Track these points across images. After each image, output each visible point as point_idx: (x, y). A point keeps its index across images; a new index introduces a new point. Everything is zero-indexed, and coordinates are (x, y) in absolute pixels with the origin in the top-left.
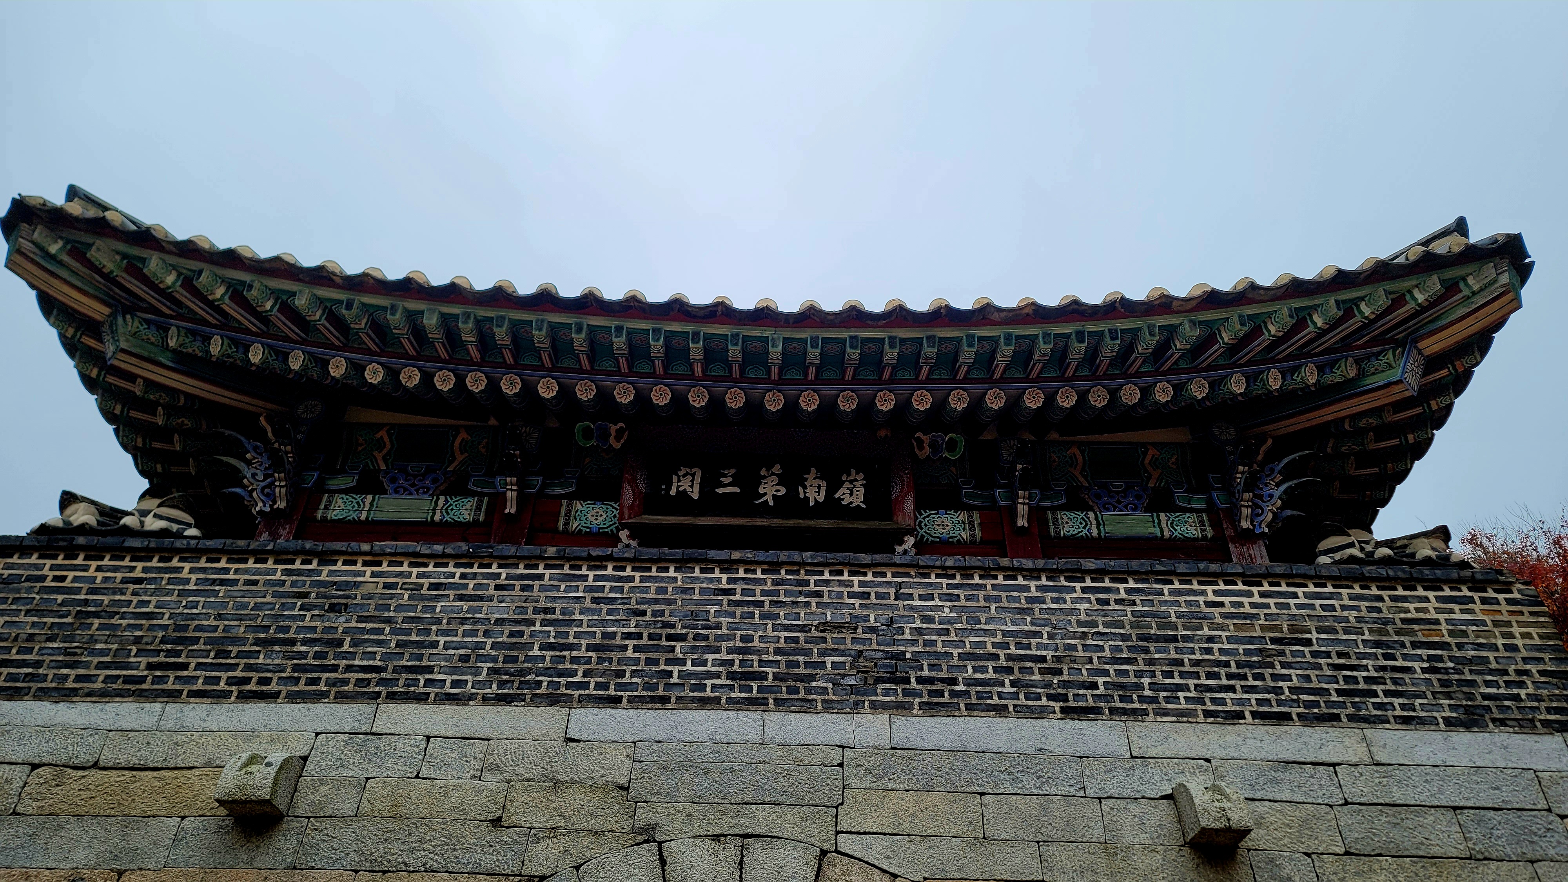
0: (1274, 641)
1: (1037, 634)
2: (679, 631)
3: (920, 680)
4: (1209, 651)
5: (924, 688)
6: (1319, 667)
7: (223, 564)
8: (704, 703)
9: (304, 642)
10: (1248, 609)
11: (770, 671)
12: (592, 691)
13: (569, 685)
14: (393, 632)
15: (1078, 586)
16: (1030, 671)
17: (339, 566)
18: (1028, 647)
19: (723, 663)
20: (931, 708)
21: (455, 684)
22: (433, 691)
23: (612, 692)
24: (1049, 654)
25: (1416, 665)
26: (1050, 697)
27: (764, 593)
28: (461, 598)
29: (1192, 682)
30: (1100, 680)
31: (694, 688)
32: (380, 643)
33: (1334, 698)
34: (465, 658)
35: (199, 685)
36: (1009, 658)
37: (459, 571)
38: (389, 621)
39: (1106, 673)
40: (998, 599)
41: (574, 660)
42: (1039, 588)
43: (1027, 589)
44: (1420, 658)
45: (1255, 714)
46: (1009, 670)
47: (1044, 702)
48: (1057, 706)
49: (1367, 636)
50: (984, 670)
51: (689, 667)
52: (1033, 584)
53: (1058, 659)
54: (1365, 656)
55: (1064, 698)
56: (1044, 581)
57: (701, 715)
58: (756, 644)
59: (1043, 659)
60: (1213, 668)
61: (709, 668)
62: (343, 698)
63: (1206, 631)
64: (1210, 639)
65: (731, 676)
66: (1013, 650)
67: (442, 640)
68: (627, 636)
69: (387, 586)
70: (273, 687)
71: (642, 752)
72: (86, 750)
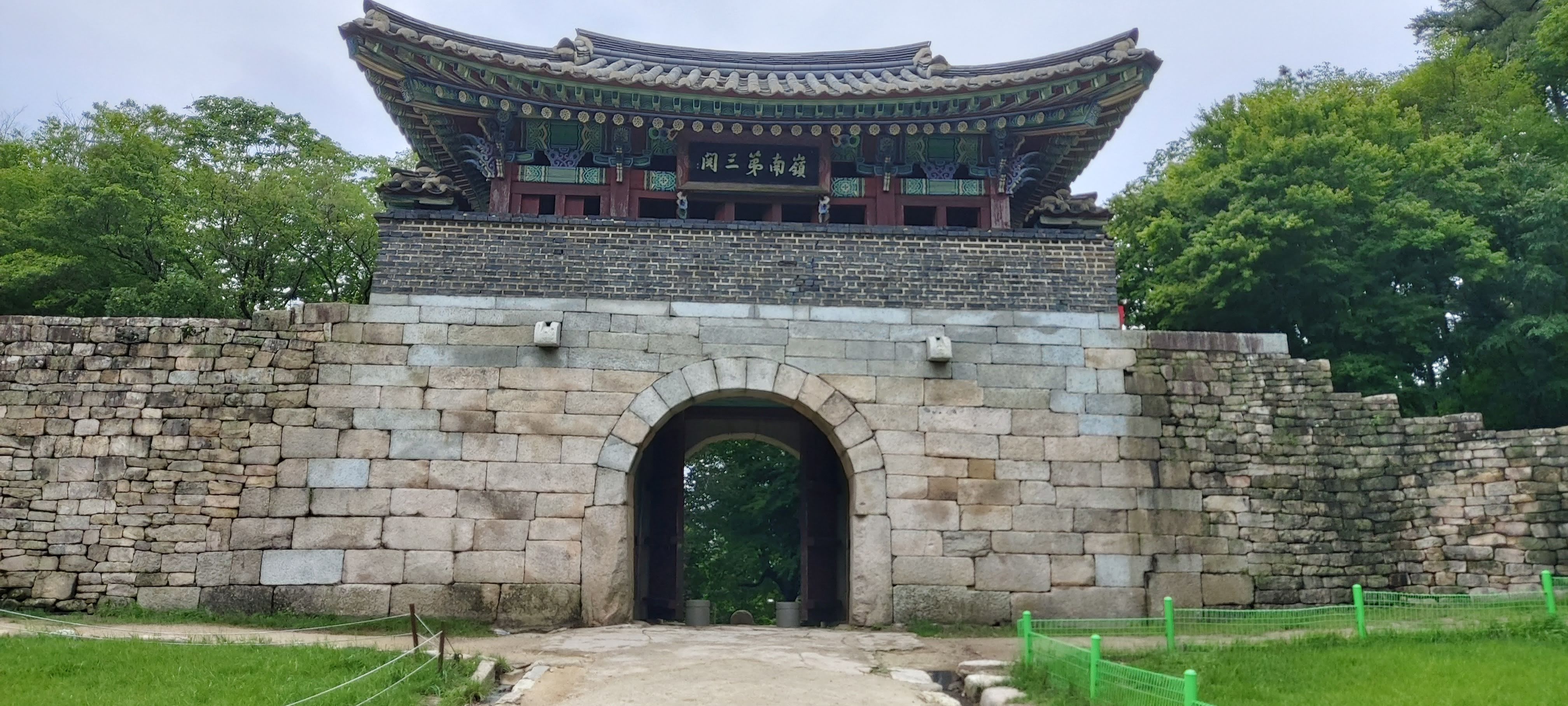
0: (986, 270)
1: (880, 267)
2: (715, 265)
3: (824, 289)
4: (956, 275)
5: (826, 293)
6: (1003, 283)
7: (500, 228)
8: (728, 300)
9: (548, 269)
10: (978, 254)
11: (757, 285)
12: (678, 293)
13: (668, 291)
14: (587, 264)
15: (901, 242)
16: (874, 285)
17: (554, 230)
18: (874, 273)
19: (736, 281)
20: (828, 304)
21: (618, 290)
22: (609, 293)
23: (687, 294)
24: (883, 277)
25: (1045, 281)
26: (881, 297)
27: (754, 246)
28: (613, 247)
29: (945, 290)
30: (904, 289)
31: (724, 293)
32: (580, 270)
33: (1006, 297)
34: (621, 277)
35: (508, 289)
36: (865, 279)
37: (611, 233)
38: (583, 259)
39: (907, 286)
40: (863, 249)
41: (669, 279)
42: (883, 243)
43: (877, 243)
44: (1049, 278)
45: (969, 305)
46: (864, 285)
47: (878, 299)
48: (883, 301)
49: (1029, 267)
50: (853, 284)
51: (721, 283)
52: (880, 241)
53: (886, 279)
54: (1024, 277)
55: (887, 298)
56: (886, 240)
57: (727, 306)
58: (751, 272)
59: (880, 279)
60: (954, 283)
61: (730, 283)
62: (570, 296)
63: (956, 266)
64: (958, 269)
65: (740, 287)
66: (867, 275)
67: (609, 268)
68: (691, 267)
69: (579, 241)
70: (540, 290)
71: (703, 322)
72: (469, 317)
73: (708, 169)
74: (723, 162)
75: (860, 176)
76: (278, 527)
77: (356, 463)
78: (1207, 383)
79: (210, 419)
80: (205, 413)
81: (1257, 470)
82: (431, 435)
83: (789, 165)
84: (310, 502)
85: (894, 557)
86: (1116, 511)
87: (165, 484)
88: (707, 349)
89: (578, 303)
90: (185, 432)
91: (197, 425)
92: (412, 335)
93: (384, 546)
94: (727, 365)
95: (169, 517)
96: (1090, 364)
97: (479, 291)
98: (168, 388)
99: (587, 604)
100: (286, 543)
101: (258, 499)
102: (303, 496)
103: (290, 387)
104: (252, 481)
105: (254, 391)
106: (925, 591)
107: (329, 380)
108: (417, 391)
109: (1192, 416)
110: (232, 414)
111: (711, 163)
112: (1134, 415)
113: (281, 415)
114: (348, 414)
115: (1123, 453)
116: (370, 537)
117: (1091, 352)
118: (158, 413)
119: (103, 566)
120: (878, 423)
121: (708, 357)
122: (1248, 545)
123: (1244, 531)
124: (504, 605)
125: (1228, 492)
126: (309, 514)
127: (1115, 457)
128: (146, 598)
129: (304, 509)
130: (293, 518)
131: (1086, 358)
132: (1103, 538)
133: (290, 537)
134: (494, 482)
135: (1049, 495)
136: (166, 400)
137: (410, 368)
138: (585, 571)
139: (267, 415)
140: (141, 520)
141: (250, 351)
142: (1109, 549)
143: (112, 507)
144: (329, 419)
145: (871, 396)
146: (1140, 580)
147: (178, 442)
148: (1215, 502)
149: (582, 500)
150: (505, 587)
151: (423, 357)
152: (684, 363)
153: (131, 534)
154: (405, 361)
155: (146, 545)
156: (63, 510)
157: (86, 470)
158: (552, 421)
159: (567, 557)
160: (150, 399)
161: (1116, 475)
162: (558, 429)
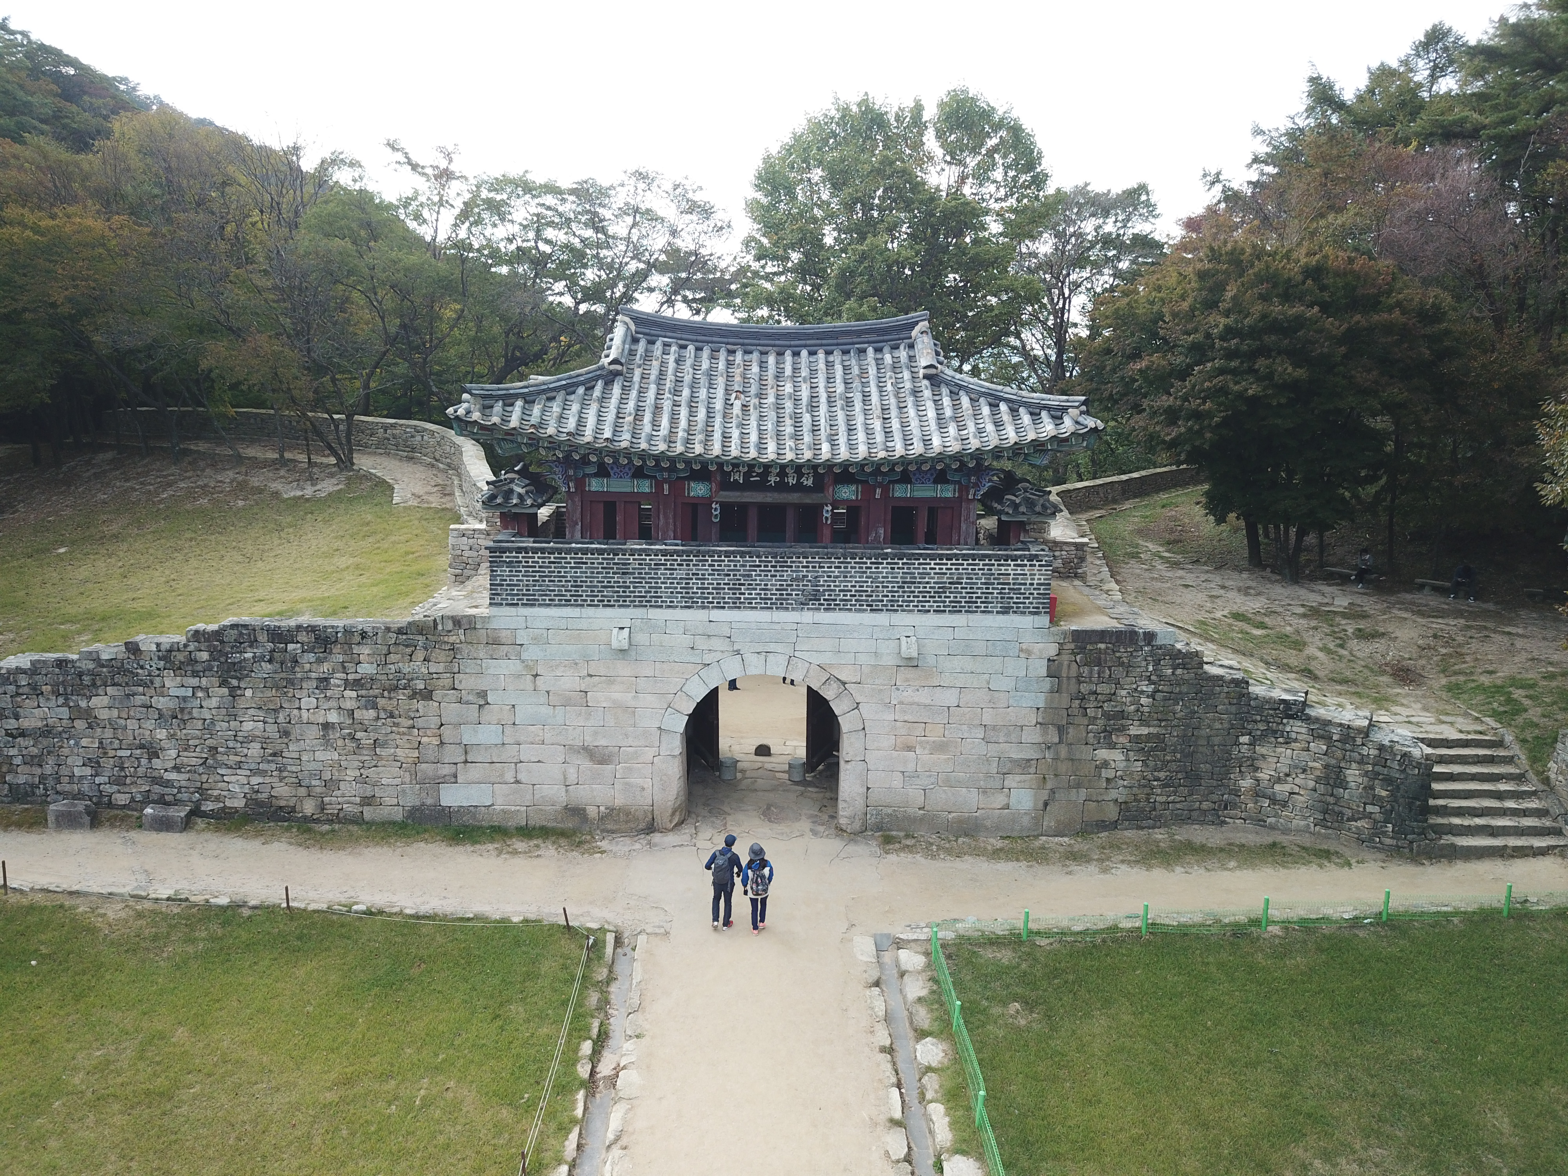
0: (950, 583)
3: (824, 599)
4: (926, 587)
5: (826, 602)
7: (580, 555)
8: (752, 608)
9: (618, 587)
10: (944, 571)
11: (774, 597)
12: (715, 604)
13: (708, 602)
14: (647, 583)
16: (862, 596)
17: (620, 556)
18: (863, 587)
19: (758, 594)
20: (827, 609)
21: (671, 602)
22: (664, 604)
23: (722, 605)
24: (869, 589)
25: (995, 591)
26: (867, 605)
27: (772, 566)
28: (666, 569)
29: (916, 599)
30: (885, 599)
31: (749, 603)
32: (641, 587)
33: (963, 604)
35: (589, 602)
36: (856, 591)
38: (643, 578)
39: (888, 596)
42: (871, 563)
43: (866, 563)
44: (998, 589)
45: (934, 610)
46: (855, 596)
47: (865, 607)
48: (869, 608)
49: (983, 581)
50: (846, 595)
51: (747, 596)
53: (872, 591)
54: (979, 588)
55: (871, 605)
56: (873, 560)
57: (752, 613)
58: (769, 587)
59: (867, 591)
60: (924, 594)
61: (754, 596)
62: (635, 607)
64: (928, 583)
65: (761, 599)
68: (724, 584)
70: (613, 604)
71: (733, 625)
72: (563, 624)
73: (736, 483)
74: (748, 476)
75: (858, 483)
76: (446, 770)
77: (493, 727)
78: (1110, 668)
79: (390, 698)
80: (386, 694)
81: (1134, 731)
82: (543, 708)
83: (800, 478)
84: (466, 753)
85: (868, 789)
86: (1029, 760)
87: (368, 742)
88: (737, 647)
89: (639, 612)
90: (375, 707)
91: (381, 702)
92: (522, 637)
93: (517, 782)
94: (754, 658)
95: (374, 763)
96: (1022, 655)
97: (567, 603)
98: (358, 676)
99: (658, 820)
100: (453, 780)
101: (430, 752)
102: (460, 750)
103: (441, 676)
104: (425, 740)
105: (417, 678)
106: (890, 811)
107: (468, 671)
108: (529, 677)
109: (1095, 693)
110: (404, 694)
111: (738, 476)
112: (1052, 692)
113: (438, 695)
114: (483, 694)
115: (1040, 720)
116: (509, 777)
117: (1024, 646)
118: (354, 694)
119: (337, 793)
120: (861, 698)
121: (738, 653)
122: (1121, 782)
123: (1119, 773)
124: (602, 818)
125: (1112, 746)
126: (466, 762)
127: (1034, 722)
128: (369, 813)
129: (463, 758)
130: (456, 764)
131: (1021, 650)
132: (1018, 778)
133: (456, 776)
134: (589, 741)
135: (983, 749)
136: (357, 684)
137: (523, 662)
138: (655, 798)
139: (427, 695)
140: (357, 764)
141: (409, 650)
142: (1022, 785)
143: (335, 756)
144: (471, 698)
145: (857, 679)
146: (1040, 805)
147: (372, 713)
148: (1103, 754)
149: (651, 752)
150: (602, 808)
151: (531, 653)
152: (719, 656)
153: (352, 773)
154: (519, 656)
155: (362, 780)
156: (304, 758)
157: (314, 732)
158: (627, 698)
159: (643, 789)
160: (347, 684)
161: (1033, 735)
162: (632, 703)
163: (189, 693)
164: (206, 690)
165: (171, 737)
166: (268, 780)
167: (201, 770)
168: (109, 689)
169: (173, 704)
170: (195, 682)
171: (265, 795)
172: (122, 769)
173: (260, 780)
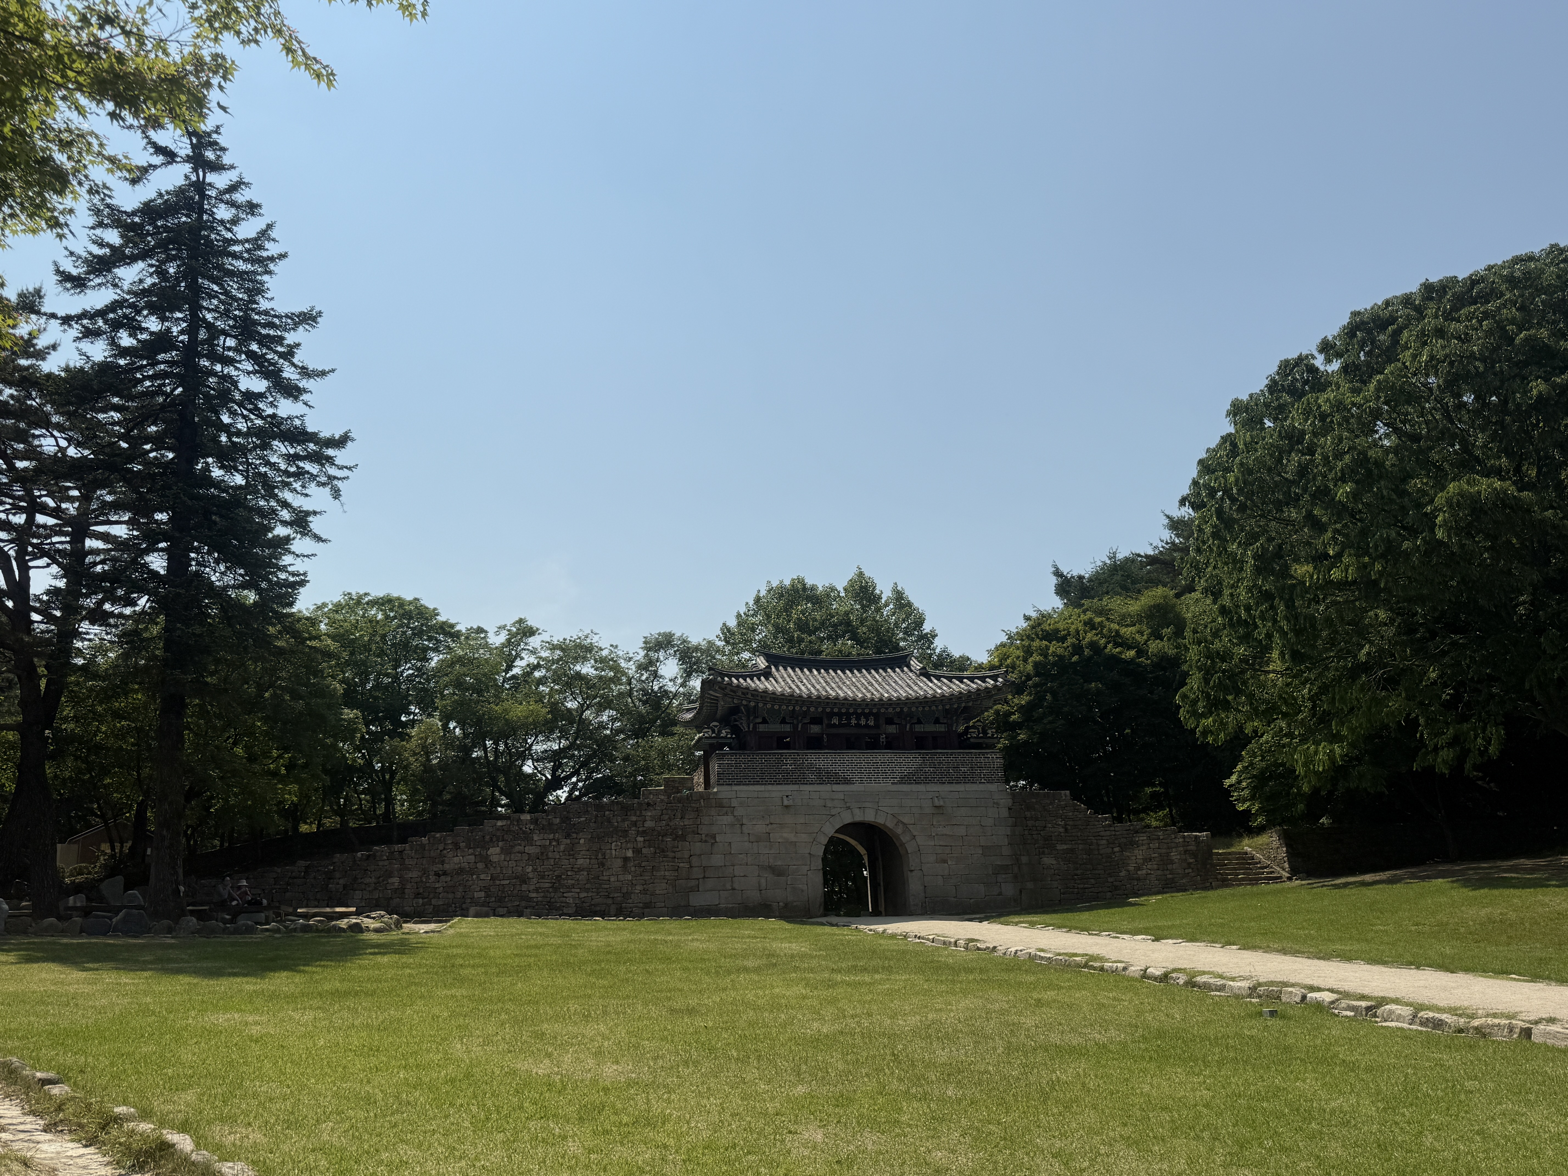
1: (912, 768)
4: (942, 770)
9: (784, 773)
11: (865, 777)
12: (835, 782)
13: (831, 781)
14: (799, 771)
15: (919, 757)
16: (910, 775)
18: (910, 770)
20: (893, 784)
21: (812, 781)
23: (838, 782)
29: (938, 776)
30: (922, 777)
32: (796, 773)
33: (961, 779)
35: (768, 782)
36: (907, 773)
39: (923, 775)
40: (905, 760)
42: (913, 757)
46: (906, 775)
48: (914, 782)
52: (911, 757)
55: (916, 780)
57: (854, 786)
58: (862, 771)
59: (913, 773)
60: (941, 773)
62: (793, 784)
64: (942, 767)
66: (907, 771)
67: (807, 772)
70: (781, 782)
72: (755, 795)
73: (835, 724)
74: (840, 720)
75: (896, 724)
76: (693, 883)
77: (719, 856)
79: (662, 841)
80: (660, 838)
81: (1059, 847)
82: (746, 844)
83: (867, 721)
84: (704, 872)
85: (925, 887)
86: (1006, 866)
87: (649, 868)
88: (848, 805)
89: (795, 787)
90: (654, 846)
91: (657, 843)
92: (734, 803)
93: (733, 889)
94: (857, 811)
95: (652, 880)
96: (995, 806)
97: (757, 783)
99: (812, 909)
100: (696, 889)
101: (684, 872)
102: (701, 871)
103: (691, 826)
104: (681, 865)
105: (677, 829)
106: (938, 900)
107: (705, 823)
108: (738, 826)
109: (1035, 826)
110: (670, 838)
111: (835, 721)
112: (1013, 826)
113: (689, 838)
114: (714, 837)
115: (1009, 842)
116: (728, 887)
117: (995, 801)
118: (642, 839)
119: (630, 901)
120: (915, 833)
121: (848, 808)
122: (1058, 877)
123: (1056, 871)
124: (781, 909)
125: (1049, 856)
126: (704, 877)
129: (702, 876)
130: (698, 879)
131: (993, 803)
132: (1004, 876)
133: (698, 886)
134: (772, 863)
135: (983, 860)
136: (644, 833)
137: (735, 817)
138: (809, 897)
139: (683, 838)
140: (642, 882)
142: (1006, 880)
143: (630, 877)
144: (707, 839)
145: (912, 822)
146: (1018, 892)
147: (652, 850)
149: (807, 868)
150: (781, 904)
151: (739, 812)
152: (839, 810)
153: (639, 888)
154: (732, 813)
155: (645, 892)
156: (612, 879)
157: (619, 862)
158: (792, 837)
159: (803, 891)
160: (638, 833)
161: (1006, 851)
162: (794, 839)
163: (548, 843)
164: (558, 841)
165: (534, 870)
166: (590, 894)
167: (551, 890)
168: (500, 844)
169: (538, 850)
170: (551, 836)
171: (588, 904)
172: (503, 892)
173: (586, 895)
